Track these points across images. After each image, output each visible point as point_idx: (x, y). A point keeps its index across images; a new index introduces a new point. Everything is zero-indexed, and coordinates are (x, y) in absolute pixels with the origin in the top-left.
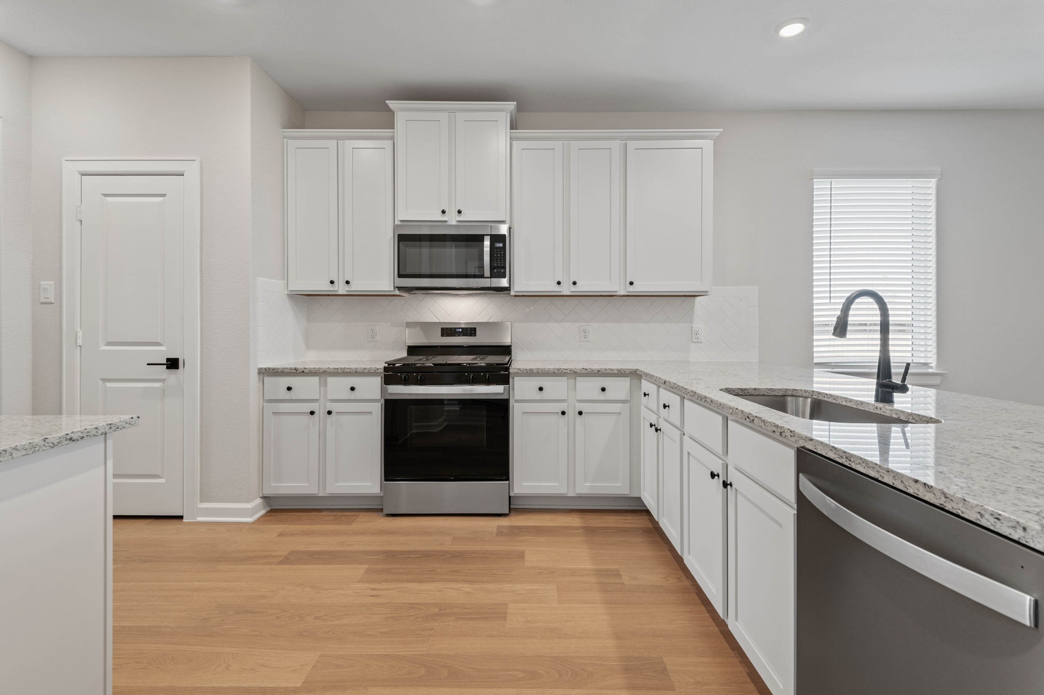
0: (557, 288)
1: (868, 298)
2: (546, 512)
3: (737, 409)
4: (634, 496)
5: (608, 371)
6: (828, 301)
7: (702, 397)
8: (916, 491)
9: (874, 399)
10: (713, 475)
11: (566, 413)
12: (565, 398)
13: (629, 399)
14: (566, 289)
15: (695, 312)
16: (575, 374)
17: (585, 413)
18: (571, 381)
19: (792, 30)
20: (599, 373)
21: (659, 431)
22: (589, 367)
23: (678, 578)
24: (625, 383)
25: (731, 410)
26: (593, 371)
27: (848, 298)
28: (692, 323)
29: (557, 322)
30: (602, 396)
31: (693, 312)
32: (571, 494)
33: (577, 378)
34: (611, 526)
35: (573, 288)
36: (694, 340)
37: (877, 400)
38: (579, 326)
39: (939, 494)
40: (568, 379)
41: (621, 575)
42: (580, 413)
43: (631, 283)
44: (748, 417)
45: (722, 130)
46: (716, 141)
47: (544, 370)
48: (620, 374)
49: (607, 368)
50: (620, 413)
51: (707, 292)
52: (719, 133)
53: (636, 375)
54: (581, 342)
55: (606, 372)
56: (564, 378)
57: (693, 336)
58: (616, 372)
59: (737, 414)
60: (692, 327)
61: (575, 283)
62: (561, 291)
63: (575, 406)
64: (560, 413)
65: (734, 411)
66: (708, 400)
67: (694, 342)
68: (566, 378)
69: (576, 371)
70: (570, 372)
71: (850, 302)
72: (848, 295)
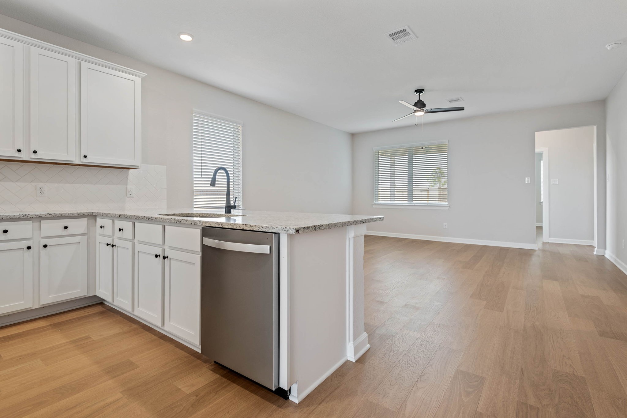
0: (17, 155)
1: (222, 170)
2: (9, 327)
3: (172, 219)
4: (90, 296)
5: (70, 215)
6: (200, 176)
7: (149, 218)
8: (243, 228)
9: (224, 213)
10: (156, 256)
11: (32, 248)
12: (31, 237)
13: (87, 232)
14: (25, 156)
15: (129, 178)
16: (40, 218)
17: (49, 246)
18: (37, 224)
19: (186, 38)
20: (62, 217)
21: (114, 246)
22: (53, 213)
23: (129, 326)
24: (84, 222)
25: (168, 220)
26: (57, 215)
27: (216, 170)
28: (127, 185)
29: (13, 182)
30: (65, 232)
31: (128, 178)
32: (36, 306)
33: (42, 221)
34: (74, 318)
35: (34, 156)
36: (128, 196)
37: (225, 213)
38: (36, 185)
39: (249, 226)
40: (33, 222)
41: (91, 337)
42: (45, 246)
43: (85, 157)
44: (178, 221)
45: (146, 74)
46: (143, 79)
47: (9, 216)
48: (80, 216)
49: (69, 212)
50: (80, 242)
51: (138, 166)
52: (145, 76)
53: (93, 216)
54: (36, 197)
55: (68, 215)
56: (30, 221)
57: (128, 193)
58: (77, 215)
59: (172, 221)
60: (127, 188)
61: (35, 152)
62: (20, 157)
63: (40, 241)
64: (25, 248)
65: (170, 220)
66: (153, 219)
67: (128, 197)
68: (31, 222)
69: (40, 216)
70: (36, 217)
71: (216, 171)
72: (215, 168)
